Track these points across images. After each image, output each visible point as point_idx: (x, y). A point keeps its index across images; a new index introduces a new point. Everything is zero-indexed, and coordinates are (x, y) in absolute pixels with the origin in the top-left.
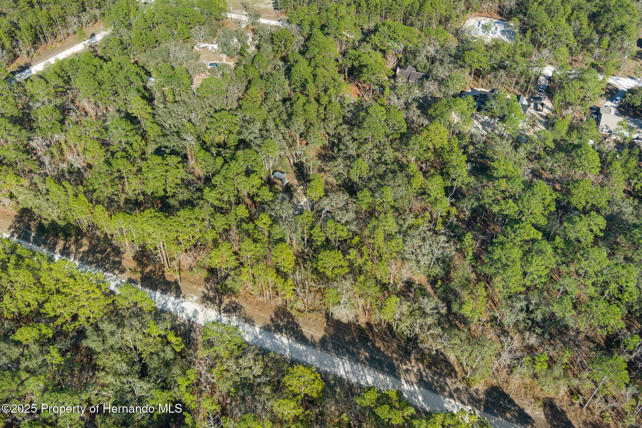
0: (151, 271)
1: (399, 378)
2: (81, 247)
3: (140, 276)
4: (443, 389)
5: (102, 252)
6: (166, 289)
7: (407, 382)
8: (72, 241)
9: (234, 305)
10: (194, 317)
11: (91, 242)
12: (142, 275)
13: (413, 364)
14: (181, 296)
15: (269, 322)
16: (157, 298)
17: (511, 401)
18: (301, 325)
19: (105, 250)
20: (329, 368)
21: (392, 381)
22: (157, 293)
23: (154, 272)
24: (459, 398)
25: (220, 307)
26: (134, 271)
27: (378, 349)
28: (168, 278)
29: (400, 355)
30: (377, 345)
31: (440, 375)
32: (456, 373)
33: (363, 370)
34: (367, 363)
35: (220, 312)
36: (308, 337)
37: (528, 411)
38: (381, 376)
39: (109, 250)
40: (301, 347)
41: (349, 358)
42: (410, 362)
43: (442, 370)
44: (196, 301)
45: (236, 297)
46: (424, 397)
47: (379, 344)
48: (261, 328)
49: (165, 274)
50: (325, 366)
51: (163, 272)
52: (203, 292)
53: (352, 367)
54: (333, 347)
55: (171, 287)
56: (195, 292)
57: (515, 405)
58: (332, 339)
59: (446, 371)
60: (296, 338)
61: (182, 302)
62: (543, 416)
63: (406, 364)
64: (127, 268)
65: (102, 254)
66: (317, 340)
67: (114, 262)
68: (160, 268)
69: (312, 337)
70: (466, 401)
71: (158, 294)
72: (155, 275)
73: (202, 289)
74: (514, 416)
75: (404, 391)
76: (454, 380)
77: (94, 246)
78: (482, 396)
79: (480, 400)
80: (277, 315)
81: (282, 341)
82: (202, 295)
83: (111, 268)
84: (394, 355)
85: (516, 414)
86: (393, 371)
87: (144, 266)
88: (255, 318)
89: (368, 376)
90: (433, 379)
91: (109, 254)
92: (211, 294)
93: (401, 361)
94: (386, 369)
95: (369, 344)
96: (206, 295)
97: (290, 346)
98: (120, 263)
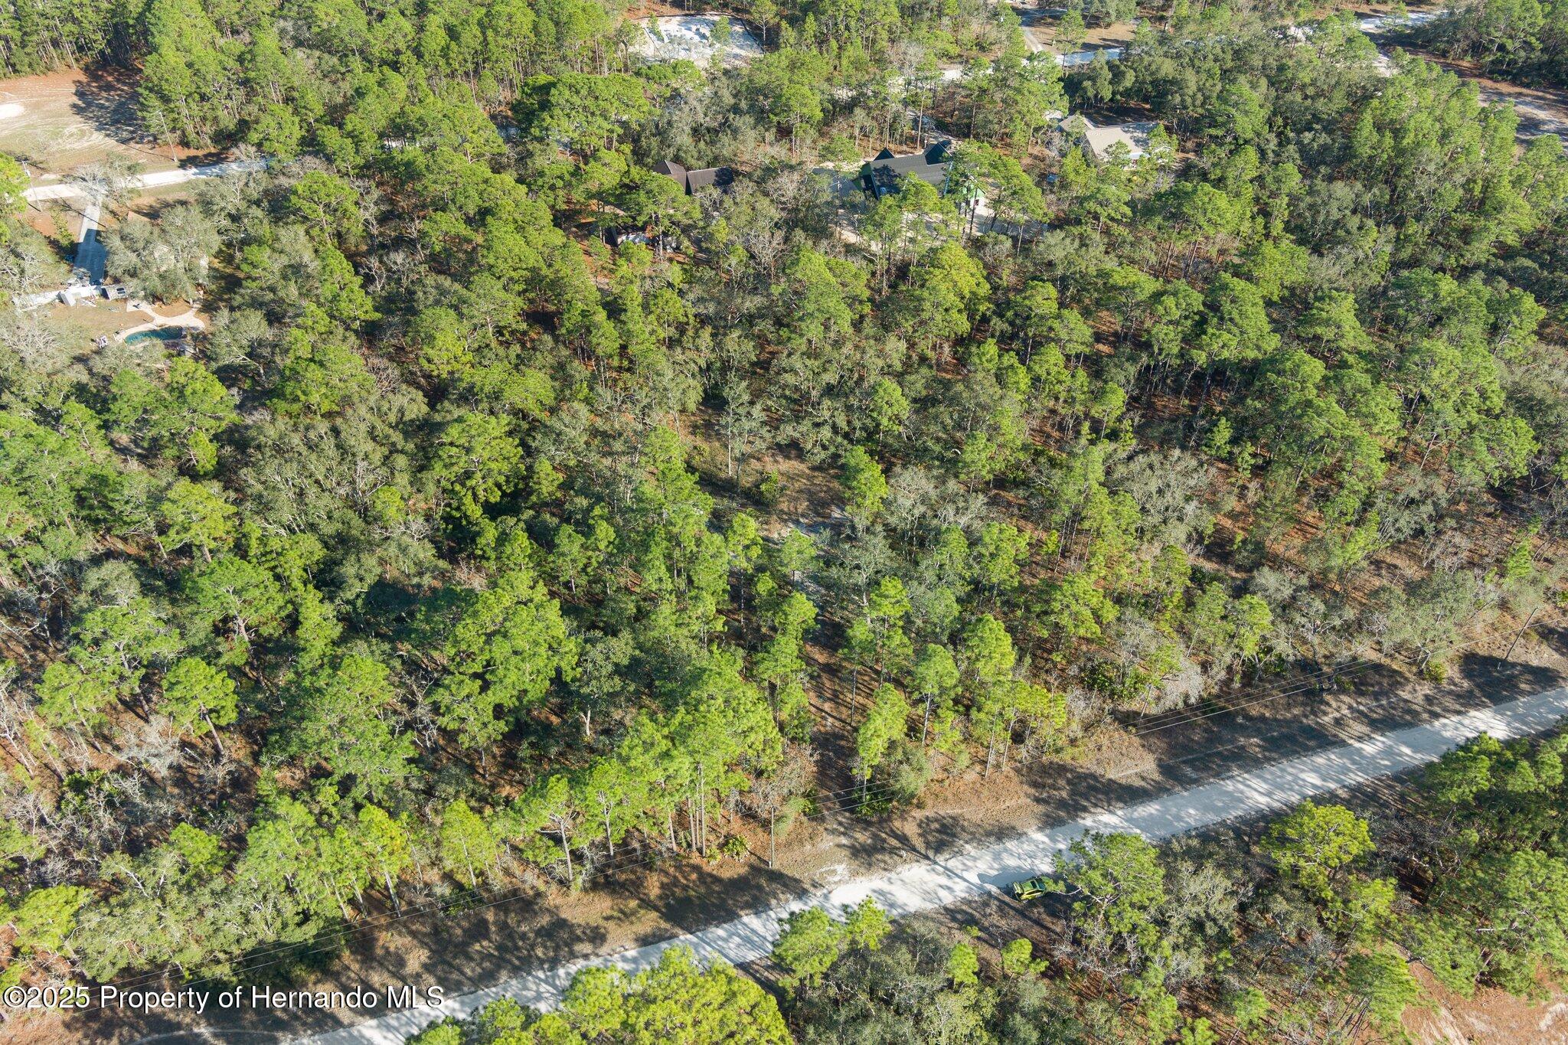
0: (663, 886)
1: (1343, 743)
2: (401, 962)
3: (654, 915)
4: (1415, 714)
5: (480, 930)
6: (755, 898)
7: (1360, 739)
8: (355, 967)
9: (936, 825)
10: (892, 905)
11: (414, 934)
12: (656, 908)
13: (1334, 704)
14: (807, 886)
15: (1041, 809)
16: (761, 930)
17: (1504, 663)
18: (1100, 771)
19: (484, 922)
20: (1235, 808)
21: (1341, 756)
22: (745, 919)
23: (675, 882)
24: (1447, 710)
25: (914, 849)
26: (626, 916)
27: (1262, 718)
28: (726, 874)
29: (1304, 704)
30: (1253, 713)
31: (1386, 694)
32: (1400, 673)
33: (1283, 770)
34: (1274, 755)
35: (927, 858)
36: (1138, 783)
37: (1535, 662)
38: (1320, 760)
39: (490, 916)
40: (1151, 809)
41: (1240, 767)
42: (1328, 704)
43: (1380, 684)
44: (854, 874)
45: (920, 806)
46: (1408, 745)
47: (1255, 709)
48: (1040, 829)
49: (707, 869)
50: (1226, 808)
51: (696, 868)
52: (839, 846)
53: (1265, 780)
54: (1195, 769)
55: (760, 888)
56: (821, 858)
57: (1514, 665)
58: (1176, 756)
59: (1385, 682)
60: (1120, 799)
61: (826, 897)
62: (1556, 656)
63: (1325, 714)
64: (595, 919)
65: (486, 935)
66: (1157, 777)
67: (547, 933)
68: (678, 868)
69: (1143, 779)
70: (1458, 707)
71: (750, 920)
72: (685, 888)
73: (827, 842)
74: (1528, 682)
75: (1373, 757)
76: (1409, 688)
77: (436, 931)
78: (1466, 684)
79: (1470, 692)
80: (1035, 785)
81: (1106, 825)
82: (847, 852)
83: (557, 948)
84: (1296, 711)
85: (1530, 677)
86: (1323, 740)
87: (634, 888)
88: (1006, 821)
89: (1303, 776)
90: (1381, 706)
91: (503, 927)
92: (863, 837)
93: (1315, 714)
94: (1311, 743)
95: (1240, 720)
96: (852, 847)
97: (1129, 820)
98: (562, 924)
